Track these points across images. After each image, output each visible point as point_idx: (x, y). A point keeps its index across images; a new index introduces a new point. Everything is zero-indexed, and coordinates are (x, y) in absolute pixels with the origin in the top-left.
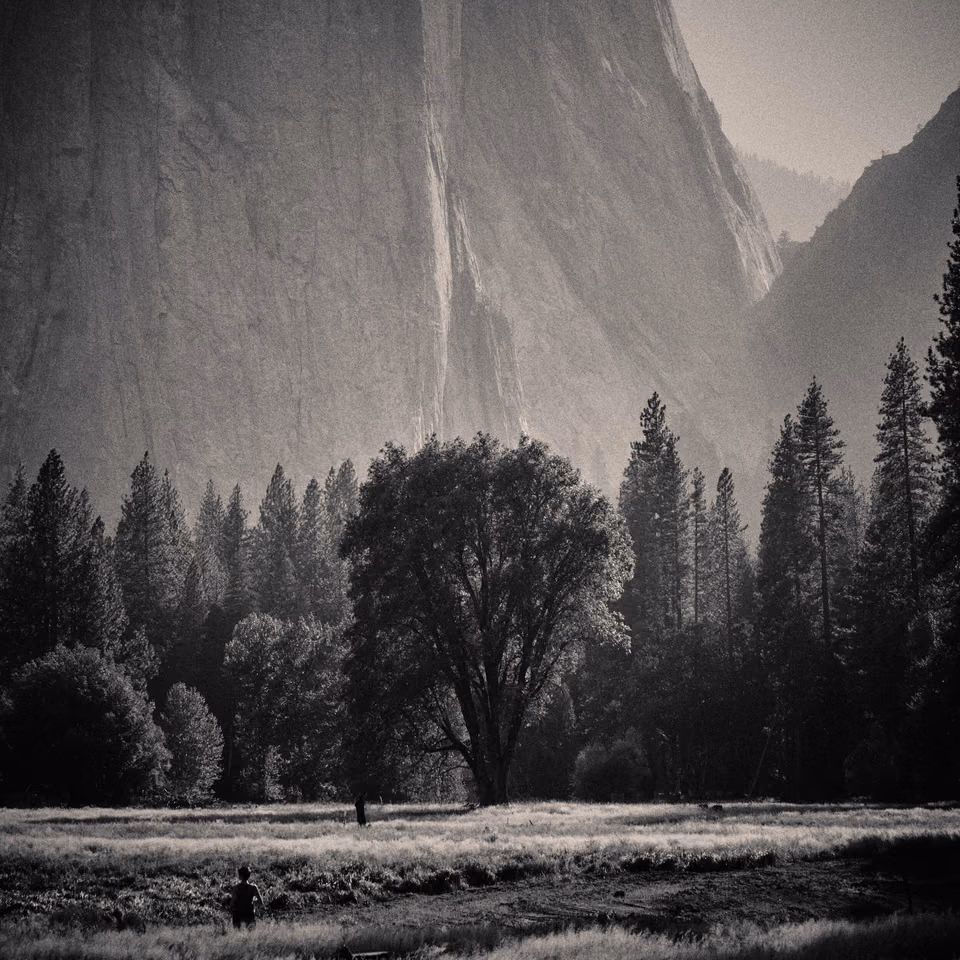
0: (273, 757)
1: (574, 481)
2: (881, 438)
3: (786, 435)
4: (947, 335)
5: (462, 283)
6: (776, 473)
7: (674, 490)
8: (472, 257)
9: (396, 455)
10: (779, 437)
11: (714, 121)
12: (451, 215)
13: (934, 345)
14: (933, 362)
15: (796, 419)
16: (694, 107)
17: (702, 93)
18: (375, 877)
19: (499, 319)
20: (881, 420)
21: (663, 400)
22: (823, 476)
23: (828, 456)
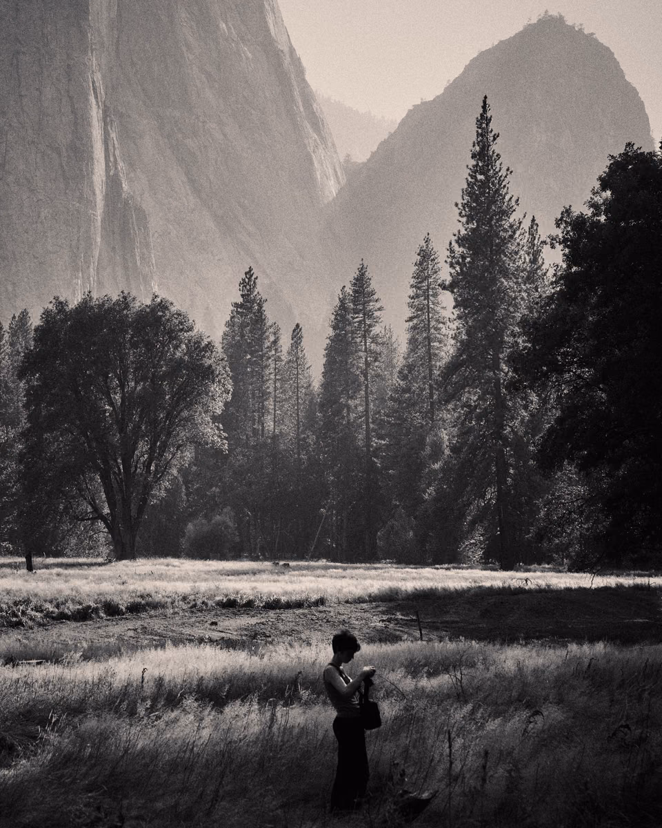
1: (190, 329)
2: (411, 305)
3: (342, 301)
4: (463, 232)
5: (113, 183)
6: (335, 328)
8: (121, 165)
10: (337, 303)
11: (300, 72)
12: (106, 133)
13: (453, 239)
14: (452, 251)
15: (349, 290)
16: (286, 61)
17: (292, 51)
18: (38, 609)
19: (139, 210)
20: (411, 292)
21: (256, 272)
22: (367, 331)
23: (370, 317)
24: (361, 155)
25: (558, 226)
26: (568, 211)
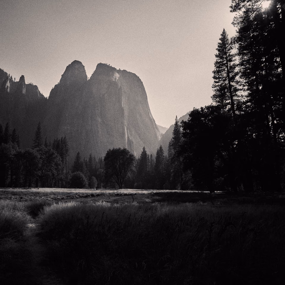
0: (102, 184)
1: (130, 153)
2: (168, 151)
3: (158, 151)
4: (174, 137)
5: (128, 137)
6: (157, 155)
7: (146, 157)
8: (129, 135)
9: (110, 150)
10: (157, 151)
11: (155, 121)
12: (127, 131)
13: (172, 138)
14: (172, 140)
15: (159, 149)
16: (152, 120)
17: (153, 119)
18: (78, 195)
19: (132, 141)
20: (168, 149)
21: (145, 147)
22: (162, 155)
23: (163, 153)
24: (164, 133)
25: (181, 124)
26: (183, 121)
